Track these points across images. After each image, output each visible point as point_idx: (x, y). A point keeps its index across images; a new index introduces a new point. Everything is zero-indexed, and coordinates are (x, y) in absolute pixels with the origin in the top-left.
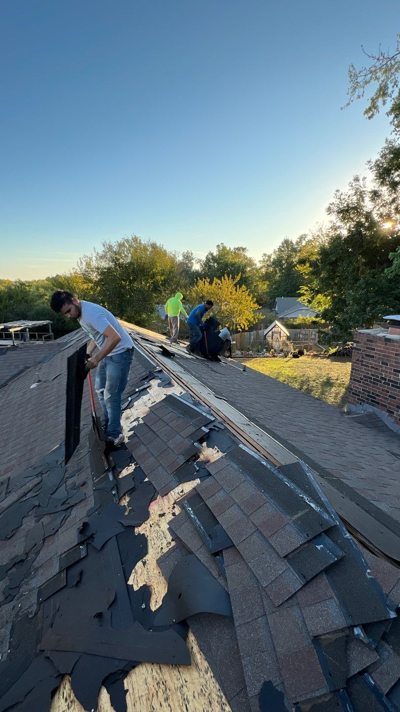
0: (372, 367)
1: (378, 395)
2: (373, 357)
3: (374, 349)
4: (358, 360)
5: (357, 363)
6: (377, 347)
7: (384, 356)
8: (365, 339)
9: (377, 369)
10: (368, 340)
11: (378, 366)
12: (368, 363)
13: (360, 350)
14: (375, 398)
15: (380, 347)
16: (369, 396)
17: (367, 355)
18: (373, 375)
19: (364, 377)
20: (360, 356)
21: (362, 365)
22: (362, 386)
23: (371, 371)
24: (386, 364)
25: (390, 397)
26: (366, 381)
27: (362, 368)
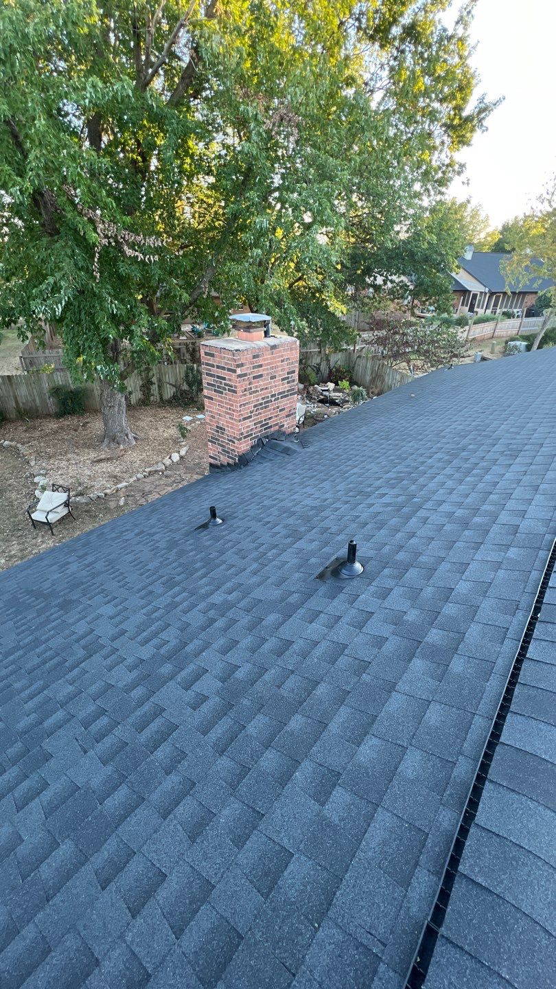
0: (262, 390)
1: (270, 418)
2: (261, 376)
3: (261, 366)
4: (245, 390)
5: (245, 395)
6: (264, 360)
7: (272, 368)
8: (251, 356)
9: (266, 388)
10: (254, 357)
11: (267, 384)
12: (256, 387)
13: (245, 375)
14: (267, 424)
15: (267, 359)
16: (261, 426)
17: (255, 378)
18: (263, 399)
19: (255, 406)
20: (247, 382)
21: (250, 394)
22: (254, 420)
23: (261, 395)
24: (275, 377)
25: (281, 411)
26: (256, 411)
27: (251, 398)
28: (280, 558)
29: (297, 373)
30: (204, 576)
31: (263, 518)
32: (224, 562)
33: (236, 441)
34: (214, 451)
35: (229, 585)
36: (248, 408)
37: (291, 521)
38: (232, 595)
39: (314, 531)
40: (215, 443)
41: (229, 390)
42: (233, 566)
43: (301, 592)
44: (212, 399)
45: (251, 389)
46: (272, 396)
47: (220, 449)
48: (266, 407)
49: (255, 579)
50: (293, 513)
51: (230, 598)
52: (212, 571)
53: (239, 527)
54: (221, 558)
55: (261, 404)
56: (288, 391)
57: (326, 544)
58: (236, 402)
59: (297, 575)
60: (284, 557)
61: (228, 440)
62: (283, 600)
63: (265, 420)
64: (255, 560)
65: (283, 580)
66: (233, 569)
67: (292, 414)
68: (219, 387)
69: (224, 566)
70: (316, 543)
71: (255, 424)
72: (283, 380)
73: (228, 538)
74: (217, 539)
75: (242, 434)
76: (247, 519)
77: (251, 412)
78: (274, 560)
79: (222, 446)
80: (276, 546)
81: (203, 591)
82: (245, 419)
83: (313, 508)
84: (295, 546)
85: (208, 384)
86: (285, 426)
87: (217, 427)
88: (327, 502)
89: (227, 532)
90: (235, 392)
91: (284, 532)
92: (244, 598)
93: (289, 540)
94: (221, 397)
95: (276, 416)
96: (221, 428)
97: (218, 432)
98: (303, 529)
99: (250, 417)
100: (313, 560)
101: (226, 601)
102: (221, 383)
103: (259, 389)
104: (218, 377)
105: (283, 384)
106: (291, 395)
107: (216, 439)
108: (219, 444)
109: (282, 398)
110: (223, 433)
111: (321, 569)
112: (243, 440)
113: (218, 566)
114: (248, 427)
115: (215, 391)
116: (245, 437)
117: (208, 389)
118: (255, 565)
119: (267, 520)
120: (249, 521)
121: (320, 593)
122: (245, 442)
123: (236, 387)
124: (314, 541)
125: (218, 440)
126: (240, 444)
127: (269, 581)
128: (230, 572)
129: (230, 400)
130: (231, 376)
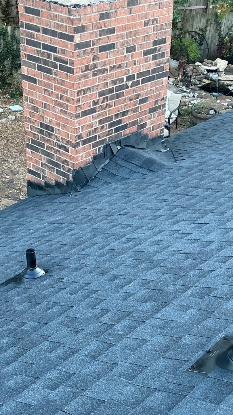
0: (113, 68)
1: (124, 114)
2: (112, 46)
3: (112, 31)
4: (87, 68)
5: (86, 76)
6: (118, 21)
7: (130, 34)
8: (97, 15)
9: (120, 66)
10: (102, 16)
11: (121, 60)
12: (104, 64)
13: (87, 44)
14: (120, 122)
15: (122, 20)
16: (111, 126)
17: (102, 49)
18: (114, 82)
19: (101, 94)
20: (91, 56)
21: (95, 74)
22: (99, 115)
23: (111, 76)
24: (133, 49)
25: (141, 101)
26: (103, 102)
27: (95, 81)
28: (135, 334)
29: (168, 42)
30: (14, 358)
31: (109, 269)
32: (46, 338)
33: (70, 148)
34: (36, 162)
35: (51, 375)
36: (91, 97)
37: (152, 275)
38: (56, 391)
39: (189, 292)
40: (37, 150)
41: (62, 68)
42: (60, 344)
43: (167, 391)
44: (34, 81)
45: (95, 66)
46: (129, 78)
47: (45, 159)
48: (118, 96)
49: (94, 367)
50: (158, 263)
51: (53, 395)
52: (27, 351)
53: (71, 283)
54: (40, 332)
55: (111, 91)
56: (154, 71)
57: (209, 313)
58: (73, 87)
59: (161, 363)
60: (141, 332)
61: (58, 145)
62: (137, 401)
63: (117, 116)
64: (96, 336)
65: (139, 369)
66: (60, 350)
67: (159, 107)
68: (45, 62)
69: (45, 345)
70: (192, 311)
71: (100, 122)
72: (146, 53)
73: (53, 299)
74: (35, 300)
75: (80, 137)
76: (84, 269)
77: (95, 103)
78: (124, 336)
79: (48, 155)
80: (127, 315)
81: (10, 383)
82: (85, 113)
83: (188, 256)
84: (159, 315)
85: (30, 57)
86: (148, 126)
87: (41, 125)
88: (212, 246)
89: (51, 290)
90: (71, 71)
91: (142, 292)
92: (75, 396)
93: (149, 306)
94: (49, 79)
95: (134, 111)
96: (47, 127)
97: (42, 132)
98: (171, 289)
99: (93, 111)
100: (187, 339)
101: (46, 400)
102: (49, 56)
103: (107, 67)
104: (45, 47)
105: (146, 61)
106: (158, 77)
107: (40, 144)
108: (43, 152)
109: (144, 81)
110: (50, 135)
111: (199, 354)
112: (81, 146)
113: (37, 343)
114: (90, 126)
115: (40, 68)
116: (84, 142)
117: (29, 65)
118: (94, 345)
119: (115, 272)
120: (87, 273)
121: (198, 392)
122: (84, 149)
123: (72, 63)
124: (189, 308)
125: (43, 145)
126: (77, 152)
127: (117, 370)
128: (54, 354)
129: (63, 83)
130: (66, 46)
